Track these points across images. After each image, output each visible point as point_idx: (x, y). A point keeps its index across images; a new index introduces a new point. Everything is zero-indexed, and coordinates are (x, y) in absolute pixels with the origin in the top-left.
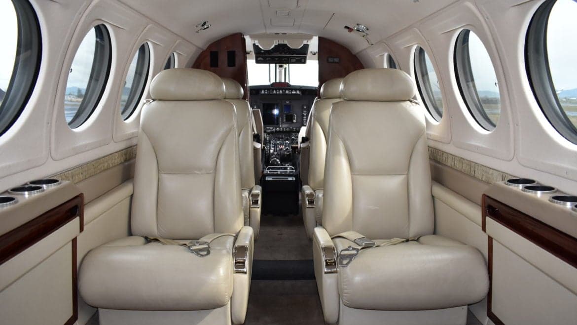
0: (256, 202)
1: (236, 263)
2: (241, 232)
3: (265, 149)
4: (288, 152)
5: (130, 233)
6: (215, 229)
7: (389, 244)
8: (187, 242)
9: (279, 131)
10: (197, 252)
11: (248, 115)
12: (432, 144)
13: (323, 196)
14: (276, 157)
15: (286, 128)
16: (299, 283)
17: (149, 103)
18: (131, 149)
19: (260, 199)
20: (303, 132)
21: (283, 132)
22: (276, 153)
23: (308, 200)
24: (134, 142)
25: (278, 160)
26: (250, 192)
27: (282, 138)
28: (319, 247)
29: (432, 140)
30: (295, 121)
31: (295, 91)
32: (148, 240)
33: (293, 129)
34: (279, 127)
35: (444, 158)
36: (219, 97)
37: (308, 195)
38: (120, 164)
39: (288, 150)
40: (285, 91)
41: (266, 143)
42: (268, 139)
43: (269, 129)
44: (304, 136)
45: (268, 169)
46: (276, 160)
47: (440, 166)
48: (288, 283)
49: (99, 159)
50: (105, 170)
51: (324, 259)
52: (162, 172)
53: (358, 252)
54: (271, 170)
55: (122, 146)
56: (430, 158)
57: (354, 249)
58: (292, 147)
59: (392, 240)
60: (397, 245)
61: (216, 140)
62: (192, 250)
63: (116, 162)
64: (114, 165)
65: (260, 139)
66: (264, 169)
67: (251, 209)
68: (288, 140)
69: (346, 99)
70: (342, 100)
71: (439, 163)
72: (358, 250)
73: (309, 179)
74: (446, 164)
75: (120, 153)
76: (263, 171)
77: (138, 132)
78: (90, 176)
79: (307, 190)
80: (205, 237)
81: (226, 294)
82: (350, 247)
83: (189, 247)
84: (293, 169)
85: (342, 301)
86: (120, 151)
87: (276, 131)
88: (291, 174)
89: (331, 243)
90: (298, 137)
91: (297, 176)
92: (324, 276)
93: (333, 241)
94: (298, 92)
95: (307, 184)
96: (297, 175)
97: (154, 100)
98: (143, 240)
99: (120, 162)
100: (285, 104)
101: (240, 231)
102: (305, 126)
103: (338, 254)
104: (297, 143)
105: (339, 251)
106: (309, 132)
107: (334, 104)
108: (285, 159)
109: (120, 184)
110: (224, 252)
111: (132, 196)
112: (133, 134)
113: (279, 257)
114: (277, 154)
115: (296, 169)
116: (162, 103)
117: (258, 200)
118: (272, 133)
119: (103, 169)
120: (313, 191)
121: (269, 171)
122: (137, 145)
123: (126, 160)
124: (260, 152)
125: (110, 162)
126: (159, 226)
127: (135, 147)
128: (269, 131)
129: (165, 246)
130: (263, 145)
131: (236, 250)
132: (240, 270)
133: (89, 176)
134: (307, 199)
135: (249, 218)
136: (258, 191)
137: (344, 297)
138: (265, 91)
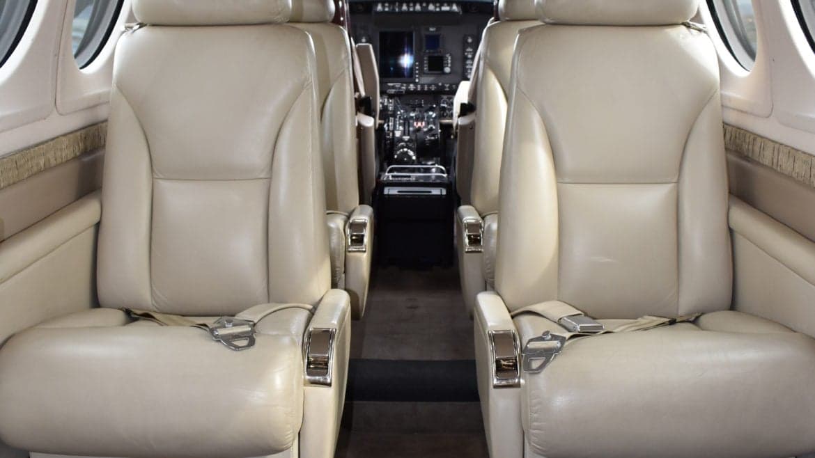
0: (359, 240)
1: (309, 363)
2: (325, 301)
3: (384, 129)
4: (433, 135)
5: (96, 303)
6: (270, 295)
7: (633, 329)
8: (210, 321)
9: (415, 92)
10: (229, 340)
11: (343, 56)
12: (732, 118)
13: (499, 227)
14: (408, 147)
15: (429, 85)
16: (448, 407)
17: (131, 31)
18: (95, 127)
19: (367, 234)
20: (462, 94)
21: (422, 93)
22: (406, 138)
23: (469, 237)
24: (102, 113)
25: (411, 153)
26: (349, 217)
27: (420, 106)
28: (485, 333)
29: (734, 109)
30: (447, 70)
31: (448, 5)
32: (132, 316)
33: (443, 86)
34: (416, 84)
35: (757, 149)
36: (278, 18)
37: (470, 226)
38: (74, 158)
39: (433, 132)
40: (428, 5)
41: (385, 114)
42: (390, 108)
43: (393, 87)
44: (466, 101)
45: (389, 172)
46: (407, 152)
47: (749, 165)
48: (424, 408)
49: (28, 148)
50: (40, 172)
51: (492, 358)
52: (161, 176)
53: (562, 343)
54: (395, 174)
55: (74, 122)
56: (727, 149)
57: (554, 337)
58: (443, 126)
59: (639, 319)
60: (652, 331)
61: (271, 110)
62: (216, 337)
63: (64, 155)
64: (59, 161)
65: (372, 107)
66: (382, 169)
67: (348, 254)
68: (432, 109)
69: (547, 20)
70: (538, 23)
71: (746, 158)
72: (563, 340)
73: (472, 192)
74: (761, 161)
75: (71, 136)
76: (379, 176)
77: (109, 93)
78: (9, 185)
79: (468, 215)
80: (245, 312)
81: (289, 426)
82: (547, 333)
83: (212, 331)
84: (442, 171)
85: (530, 444)
86: (71, 133)
87: (408, 92)
88: (438, 181)
89: (510, 326)
90: (452, 104)
91: (449, 186)
92: (493, 392)
93: (514, 322)
94: (455, 8)
95: (469, 203)
96: (451, 183)
97: (141, 25)
98: (120, 316)
99: (72, 155)
100: (427, 33)
101: (321, 300)
102: (468, 79)
103: (523, 347)
104: (451, 116)
105: (525, 341)
106: (474, 93)
107: (521, 32)
108: (426, 150)
109: (75, 201)
110: (286, 340)
111: (98, 226)
112: (99, 96)
113: (410, 353)
114: (410, 141)
115: (448, 172)
116: (158, 31)
117: (363, 236)
118: (398, 95)
119: (35, 169)
120: (479, 218)
121: (393, 176)
122: (106, 121)
123: (86, 152)
124: (373, 134)
125: (50, 155)
126: (154, 288)
127: (104, 124)
128: (392, 91)
129: (165, 328)
130: (378, 121)
131: (309, 338)
132: (317, 378)
133: (6, 183)
134: (466, 233)
135: (345, 272)
136: (364, 216)
137: (533, 438)
138: (383, 6)
